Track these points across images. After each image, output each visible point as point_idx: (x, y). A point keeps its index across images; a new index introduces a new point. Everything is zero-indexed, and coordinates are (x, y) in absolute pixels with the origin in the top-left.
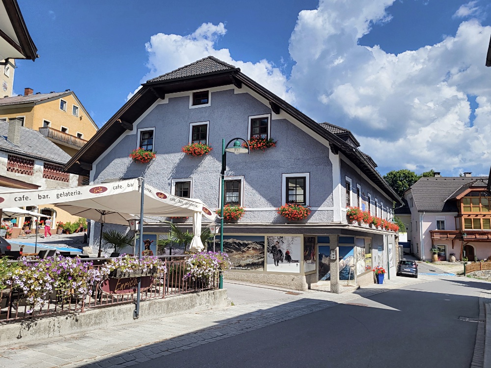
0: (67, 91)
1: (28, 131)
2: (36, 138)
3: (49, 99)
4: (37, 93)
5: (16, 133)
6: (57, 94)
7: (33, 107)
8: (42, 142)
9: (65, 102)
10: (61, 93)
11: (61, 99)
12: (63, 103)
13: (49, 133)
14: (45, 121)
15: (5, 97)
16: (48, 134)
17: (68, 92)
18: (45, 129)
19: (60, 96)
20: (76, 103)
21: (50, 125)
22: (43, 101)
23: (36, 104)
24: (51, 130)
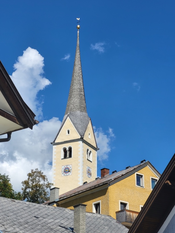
0: (142, 162)
1: (99, 218)
2: (107, 225)
3: (123, 177)
4: (113, 172)
5: (81, 222)
6: (132, 169)
7: (107, 189)
8: (114, 228)
9: (142, 176)
10: (135, 167)
11: (136, 173)
12: (139, 177)
13: (126, 217)
14: (121, 203)
15: (84, 183)
16: (126, 219)
17: (143, 164)
18: (121, 213)
19: (135, 170)
20: (154, 175)
21: (128, 208)
22: (117, 180)
23: (110, 185)
24: (128, 213)
